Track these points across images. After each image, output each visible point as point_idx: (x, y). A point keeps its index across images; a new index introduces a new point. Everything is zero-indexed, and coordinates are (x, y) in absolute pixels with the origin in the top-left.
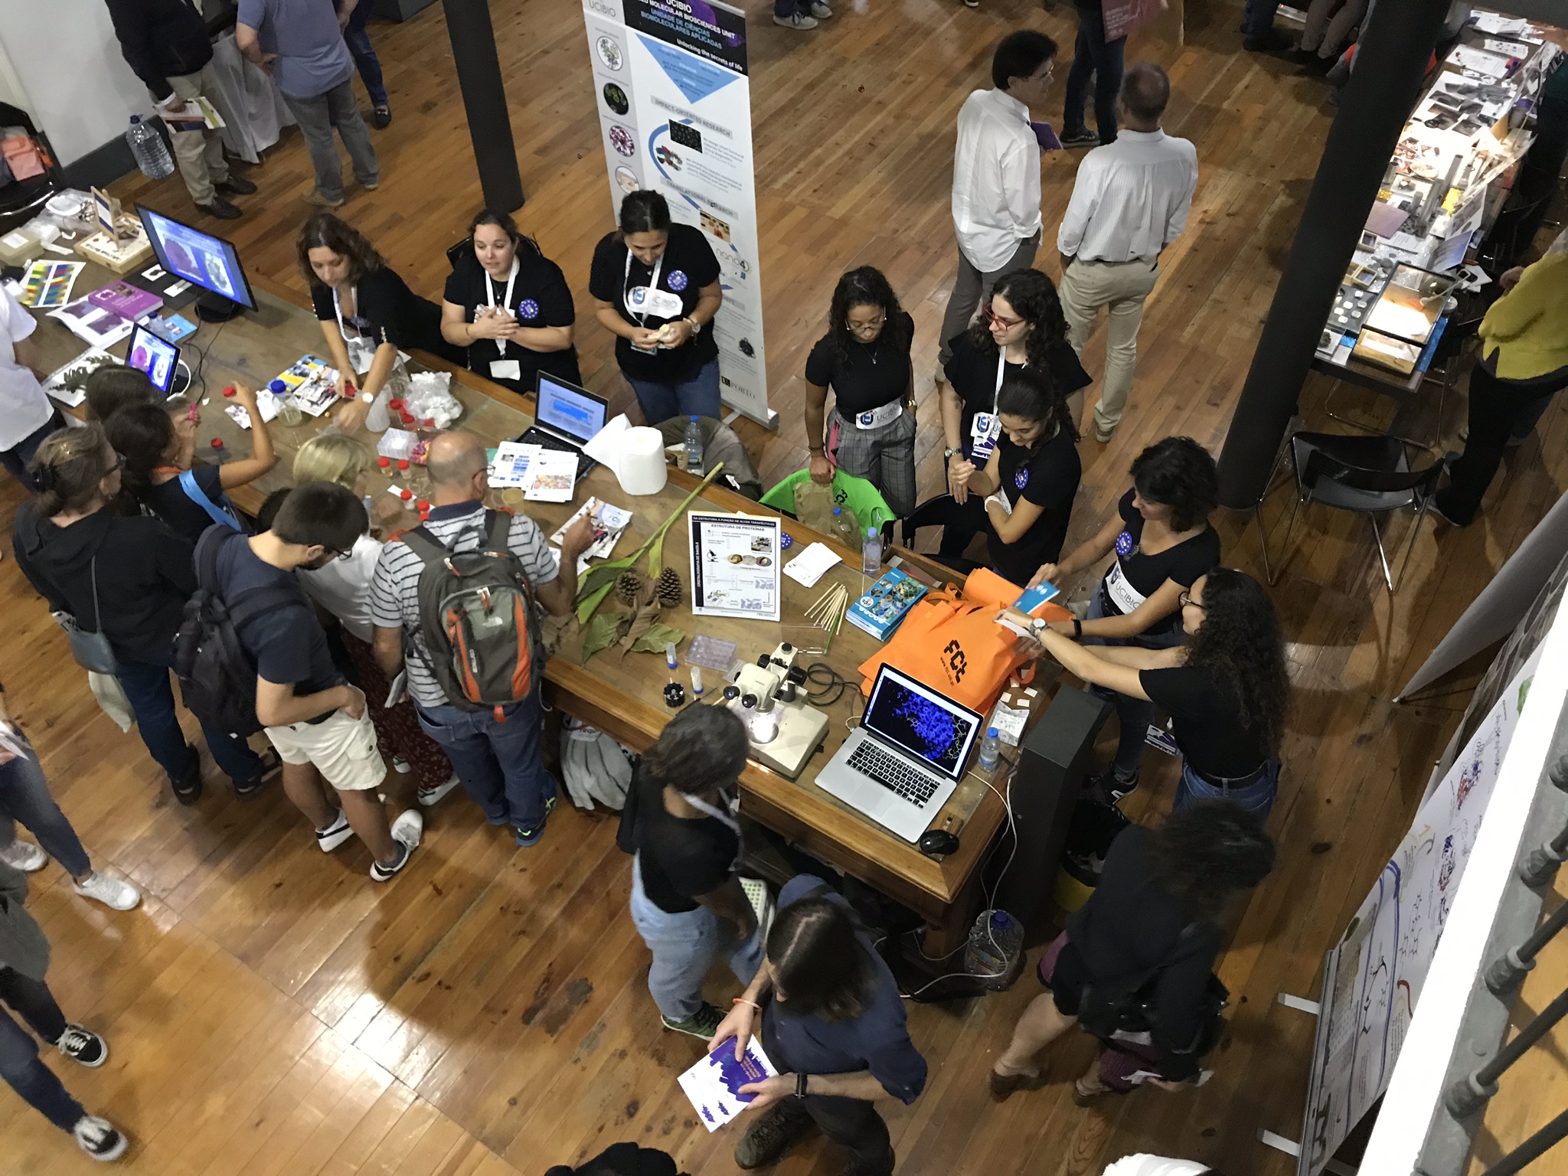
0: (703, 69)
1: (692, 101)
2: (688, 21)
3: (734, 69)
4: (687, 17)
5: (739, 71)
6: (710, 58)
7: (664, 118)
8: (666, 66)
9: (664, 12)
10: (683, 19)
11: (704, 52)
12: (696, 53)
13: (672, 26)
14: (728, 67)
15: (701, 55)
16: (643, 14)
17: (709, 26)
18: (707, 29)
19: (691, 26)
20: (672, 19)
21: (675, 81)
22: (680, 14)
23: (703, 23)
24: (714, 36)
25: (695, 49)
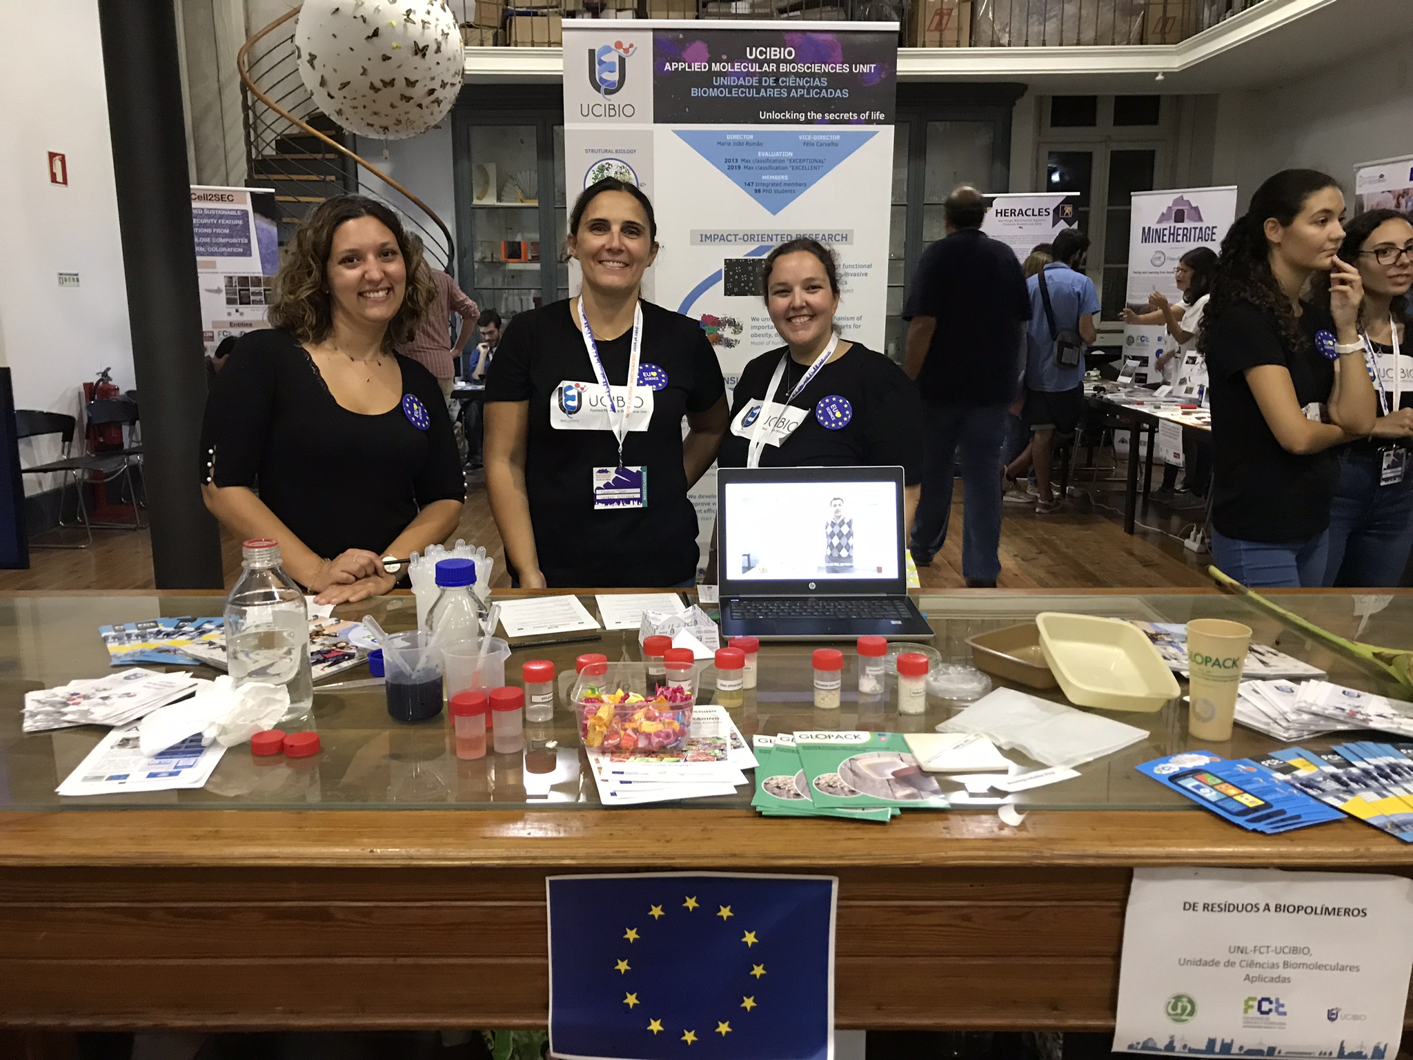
0: (806, 144)
1: (774, 211)
2: (787, 74)
3: (869, 122)
4: (783, 68)
5: (879, 122)
6: (823, 122)
7: (715, 259)
8: (731, 167)
9: (738, 75)
10: (777, 75)
11: (811, 115)
12: (797, 122)
13: (753, 93)
14: (859, 122)
15: (808, 122)
16: (695, 92)
17: (827, 68)
18: (820, 76)
19: (790, 81)
20: (754, 81)
21: (747, 185)
22: (773, 67)
23: (816, 68)
24: (836, 81)
25: (795, 116)
